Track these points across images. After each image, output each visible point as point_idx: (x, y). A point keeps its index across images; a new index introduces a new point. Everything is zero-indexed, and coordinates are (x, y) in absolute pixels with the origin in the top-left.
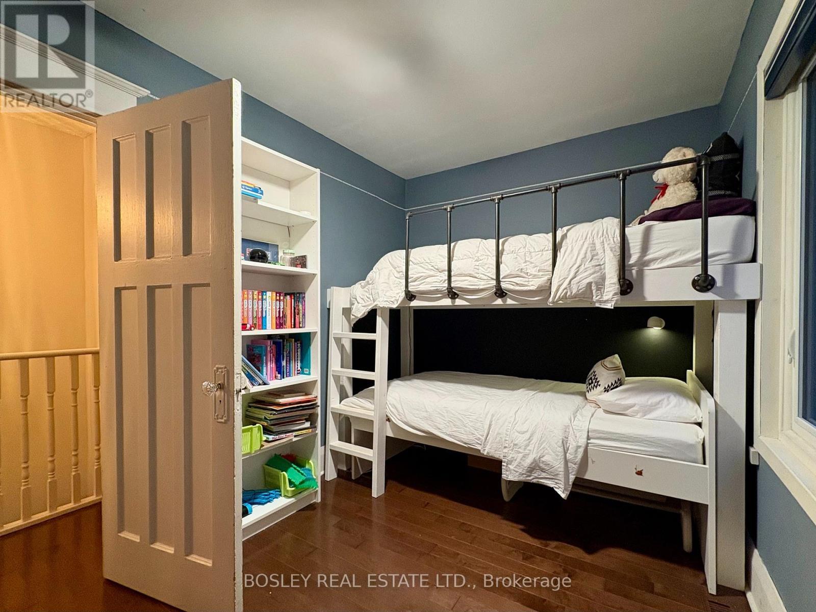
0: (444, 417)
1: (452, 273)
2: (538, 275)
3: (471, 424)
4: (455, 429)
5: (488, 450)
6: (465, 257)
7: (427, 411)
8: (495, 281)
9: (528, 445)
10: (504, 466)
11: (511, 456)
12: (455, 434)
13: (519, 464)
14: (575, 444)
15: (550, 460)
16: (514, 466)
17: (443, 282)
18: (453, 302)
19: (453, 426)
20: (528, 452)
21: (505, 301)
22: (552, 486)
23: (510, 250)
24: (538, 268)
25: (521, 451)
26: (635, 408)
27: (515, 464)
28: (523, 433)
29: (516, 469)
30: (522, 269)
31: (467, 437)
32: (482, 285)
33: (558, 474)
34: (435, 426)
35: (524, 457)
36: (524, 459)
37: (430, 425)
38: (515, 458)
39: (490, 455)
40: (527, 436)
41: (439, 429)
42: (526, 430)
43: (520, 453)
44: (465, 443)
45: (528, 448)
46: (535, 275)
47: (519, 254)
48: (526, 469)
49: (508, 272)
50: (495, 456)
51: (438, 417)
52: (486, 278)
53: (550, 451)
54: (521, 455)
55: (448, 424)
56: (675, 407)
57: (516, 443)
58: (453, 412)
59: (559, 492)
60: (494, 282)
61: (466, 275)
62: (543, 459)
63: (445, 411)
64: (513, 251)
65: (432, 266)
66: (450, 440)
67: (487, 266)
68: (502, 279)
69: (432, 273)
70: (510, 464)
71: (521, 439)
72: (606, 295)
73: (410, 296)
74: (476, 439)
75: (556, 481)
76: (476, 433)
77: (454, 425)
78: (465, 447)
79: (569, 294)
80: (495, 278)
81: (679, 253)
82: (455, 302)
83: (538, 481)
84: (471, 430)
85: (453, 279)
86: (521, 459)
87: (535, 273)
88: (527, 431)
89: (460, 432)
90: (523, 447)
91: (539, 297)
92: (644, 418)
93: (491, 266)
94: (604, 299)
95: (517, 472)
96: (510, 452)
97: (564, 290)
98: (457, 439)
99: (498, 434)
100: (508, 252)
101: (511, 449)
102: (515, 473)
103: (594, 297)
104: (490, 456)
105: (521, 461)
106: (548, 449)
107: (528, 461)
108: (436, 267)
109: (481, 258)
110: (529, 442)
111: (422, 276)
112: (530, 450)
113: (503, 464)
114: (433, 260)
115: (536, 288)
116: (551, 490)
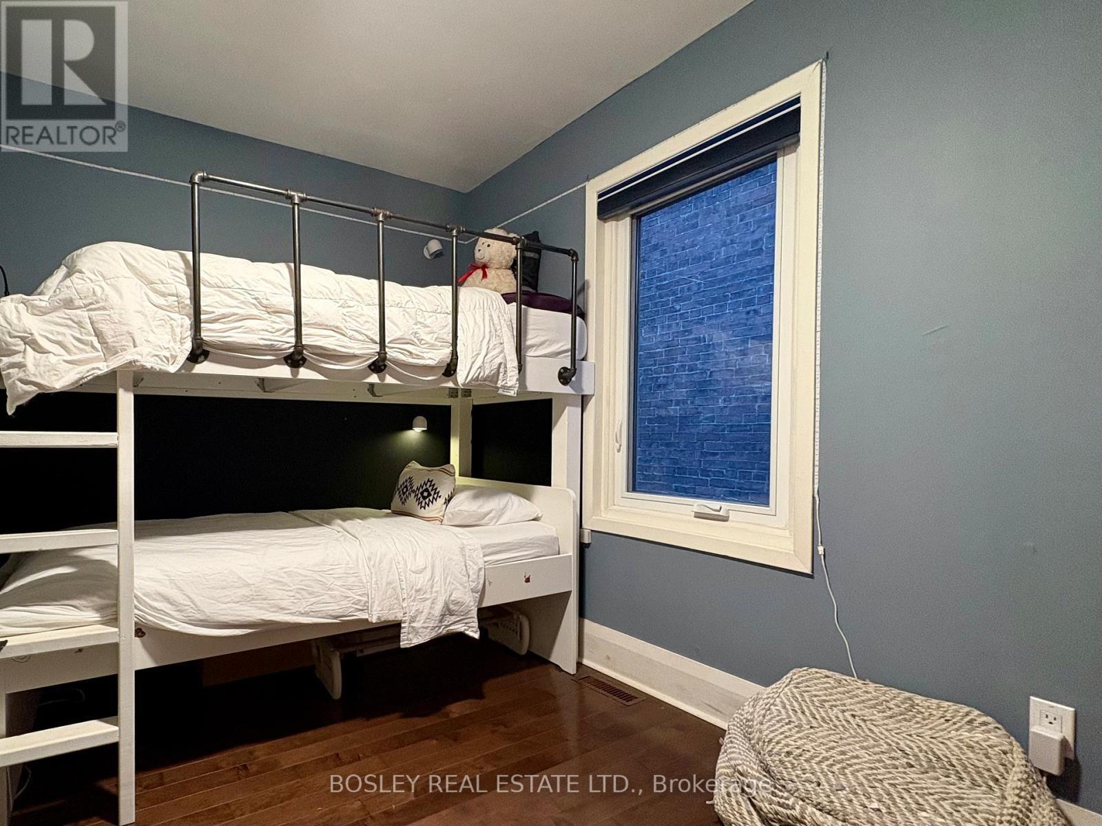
0: (286, 584)
1: (304, 320)
2: (437, 346)
3: (339, 583)
4: (314, 600)
5: (375, 615)
6: (321, 296)
7: (248, 585)
8: (378, 345)
9: (432, 587)
10: (404, 628)
11: (414, 609)
12: (315, 608)
13: (429, 615)
14: (476, 568)
15: (460, 596)
16: (422, 621)
17: (283, 334)
18: (295, 374)
19: (309, 596)
20: (436, 594)
21: (382, 379)
22: (462, 629)
23: (394, 301)
24: (436, 336)
25: (427, 596)
26: (491, 515)
27: (422, 618)
28: (422, 572)
29: (426, 625)
30: (416, 333)
31: (338, 605)
32: (355, 348)
33: (470, 611)
34: (275, 606)
35: (433, 603)
36: (433, 606)
37: (261, 608)
38: (420, 610)
39: (383, 619)
40: (428, 573)
41: (283, 609)
42: (423, 567)
43: (427, 599)
44: (336, 617)
45: (434, 589)
46: (432, 345)
47: (408, 310)
48: (438, 618)
49: (398, 334)
50: (391, 619)
51: (273, 589)
52: (361, 337)
53: (458, 585)
54: (428, 603)
55: (298, 596)
56: (519, 506)
57: (418, 588)
58: (300, 571)
59: (471, 634)
60: (377, 348)
61: (327, 328)
62: (452, 598)
63: (284, 575)
64: (399, 303)
65: (255, 299)
66: (310, 622)
67: (364, 319)
68: (389, 343)
69: (255, 312)
70: (414, 622)
71: (422, 581)
72: (510, 381)
73: (199, 352)
74: (352, 604)
75: (466, 621)
76: (353, 595)
77: (310, 594)
78: (335, 623)
79: (482, 374)
80: (378, 341)
81: (548, 343)
82: (298, 373)
83: (448, 631)
84: (342, 592)
85: (305, 330)
86: (431, 608)
87: (432, 342)
88: (425, 568)
89: (323, 601)
90: (429, 590)
91: (433, 376)
92: (498, 523)
93: (370, 320)
94: (508, 385)
95: (427, 627)
96: (412, 603)
97: (478, 369)
98: (320, 615)
99: (389, 584)
100: (391, 303)
101: (412, 598)
102: (425, 630)
103: (499, 382)
104: (382, 622)
105: (431, 611)
106: (455, 582)
107: (438, 609)
108: (265, 302)
109: (351, 304)
110: (433, 582)
111: (237, 314)
112: (437, 592)
113: (403, 625)
114: (256, 287)
115: (436, 362)
116: (461, 635)
